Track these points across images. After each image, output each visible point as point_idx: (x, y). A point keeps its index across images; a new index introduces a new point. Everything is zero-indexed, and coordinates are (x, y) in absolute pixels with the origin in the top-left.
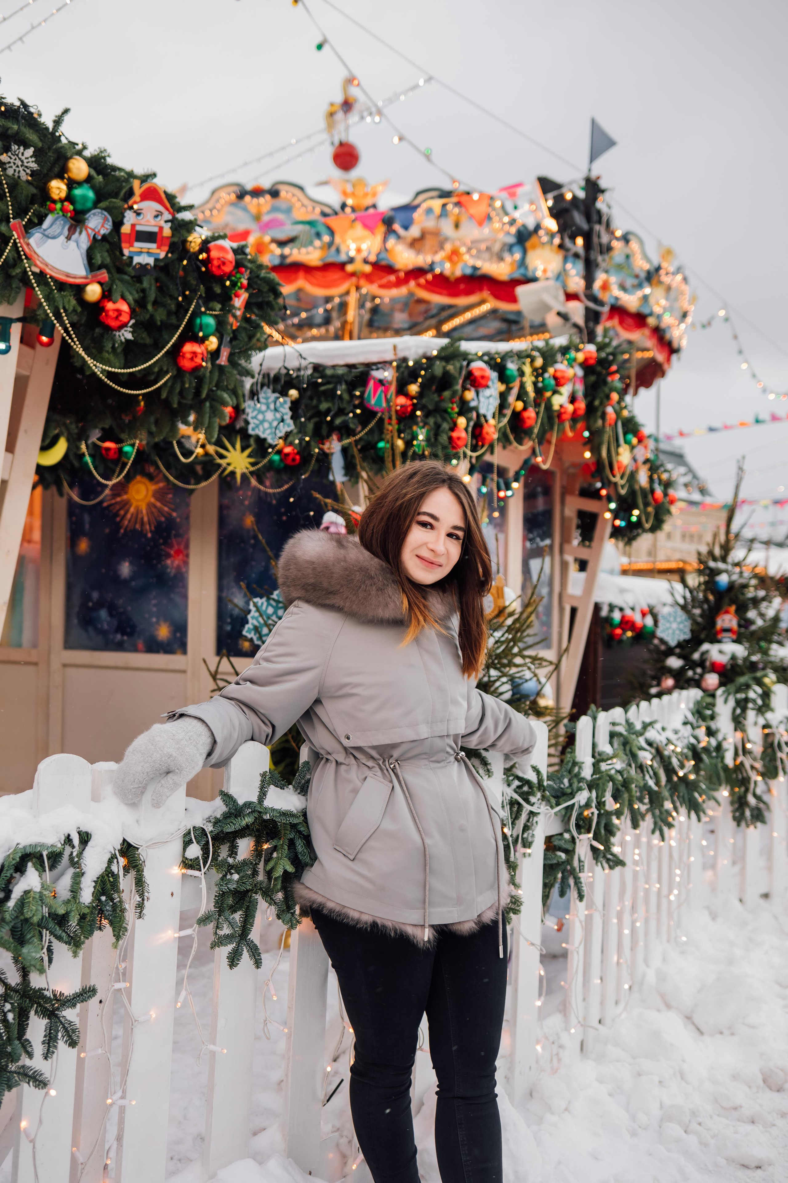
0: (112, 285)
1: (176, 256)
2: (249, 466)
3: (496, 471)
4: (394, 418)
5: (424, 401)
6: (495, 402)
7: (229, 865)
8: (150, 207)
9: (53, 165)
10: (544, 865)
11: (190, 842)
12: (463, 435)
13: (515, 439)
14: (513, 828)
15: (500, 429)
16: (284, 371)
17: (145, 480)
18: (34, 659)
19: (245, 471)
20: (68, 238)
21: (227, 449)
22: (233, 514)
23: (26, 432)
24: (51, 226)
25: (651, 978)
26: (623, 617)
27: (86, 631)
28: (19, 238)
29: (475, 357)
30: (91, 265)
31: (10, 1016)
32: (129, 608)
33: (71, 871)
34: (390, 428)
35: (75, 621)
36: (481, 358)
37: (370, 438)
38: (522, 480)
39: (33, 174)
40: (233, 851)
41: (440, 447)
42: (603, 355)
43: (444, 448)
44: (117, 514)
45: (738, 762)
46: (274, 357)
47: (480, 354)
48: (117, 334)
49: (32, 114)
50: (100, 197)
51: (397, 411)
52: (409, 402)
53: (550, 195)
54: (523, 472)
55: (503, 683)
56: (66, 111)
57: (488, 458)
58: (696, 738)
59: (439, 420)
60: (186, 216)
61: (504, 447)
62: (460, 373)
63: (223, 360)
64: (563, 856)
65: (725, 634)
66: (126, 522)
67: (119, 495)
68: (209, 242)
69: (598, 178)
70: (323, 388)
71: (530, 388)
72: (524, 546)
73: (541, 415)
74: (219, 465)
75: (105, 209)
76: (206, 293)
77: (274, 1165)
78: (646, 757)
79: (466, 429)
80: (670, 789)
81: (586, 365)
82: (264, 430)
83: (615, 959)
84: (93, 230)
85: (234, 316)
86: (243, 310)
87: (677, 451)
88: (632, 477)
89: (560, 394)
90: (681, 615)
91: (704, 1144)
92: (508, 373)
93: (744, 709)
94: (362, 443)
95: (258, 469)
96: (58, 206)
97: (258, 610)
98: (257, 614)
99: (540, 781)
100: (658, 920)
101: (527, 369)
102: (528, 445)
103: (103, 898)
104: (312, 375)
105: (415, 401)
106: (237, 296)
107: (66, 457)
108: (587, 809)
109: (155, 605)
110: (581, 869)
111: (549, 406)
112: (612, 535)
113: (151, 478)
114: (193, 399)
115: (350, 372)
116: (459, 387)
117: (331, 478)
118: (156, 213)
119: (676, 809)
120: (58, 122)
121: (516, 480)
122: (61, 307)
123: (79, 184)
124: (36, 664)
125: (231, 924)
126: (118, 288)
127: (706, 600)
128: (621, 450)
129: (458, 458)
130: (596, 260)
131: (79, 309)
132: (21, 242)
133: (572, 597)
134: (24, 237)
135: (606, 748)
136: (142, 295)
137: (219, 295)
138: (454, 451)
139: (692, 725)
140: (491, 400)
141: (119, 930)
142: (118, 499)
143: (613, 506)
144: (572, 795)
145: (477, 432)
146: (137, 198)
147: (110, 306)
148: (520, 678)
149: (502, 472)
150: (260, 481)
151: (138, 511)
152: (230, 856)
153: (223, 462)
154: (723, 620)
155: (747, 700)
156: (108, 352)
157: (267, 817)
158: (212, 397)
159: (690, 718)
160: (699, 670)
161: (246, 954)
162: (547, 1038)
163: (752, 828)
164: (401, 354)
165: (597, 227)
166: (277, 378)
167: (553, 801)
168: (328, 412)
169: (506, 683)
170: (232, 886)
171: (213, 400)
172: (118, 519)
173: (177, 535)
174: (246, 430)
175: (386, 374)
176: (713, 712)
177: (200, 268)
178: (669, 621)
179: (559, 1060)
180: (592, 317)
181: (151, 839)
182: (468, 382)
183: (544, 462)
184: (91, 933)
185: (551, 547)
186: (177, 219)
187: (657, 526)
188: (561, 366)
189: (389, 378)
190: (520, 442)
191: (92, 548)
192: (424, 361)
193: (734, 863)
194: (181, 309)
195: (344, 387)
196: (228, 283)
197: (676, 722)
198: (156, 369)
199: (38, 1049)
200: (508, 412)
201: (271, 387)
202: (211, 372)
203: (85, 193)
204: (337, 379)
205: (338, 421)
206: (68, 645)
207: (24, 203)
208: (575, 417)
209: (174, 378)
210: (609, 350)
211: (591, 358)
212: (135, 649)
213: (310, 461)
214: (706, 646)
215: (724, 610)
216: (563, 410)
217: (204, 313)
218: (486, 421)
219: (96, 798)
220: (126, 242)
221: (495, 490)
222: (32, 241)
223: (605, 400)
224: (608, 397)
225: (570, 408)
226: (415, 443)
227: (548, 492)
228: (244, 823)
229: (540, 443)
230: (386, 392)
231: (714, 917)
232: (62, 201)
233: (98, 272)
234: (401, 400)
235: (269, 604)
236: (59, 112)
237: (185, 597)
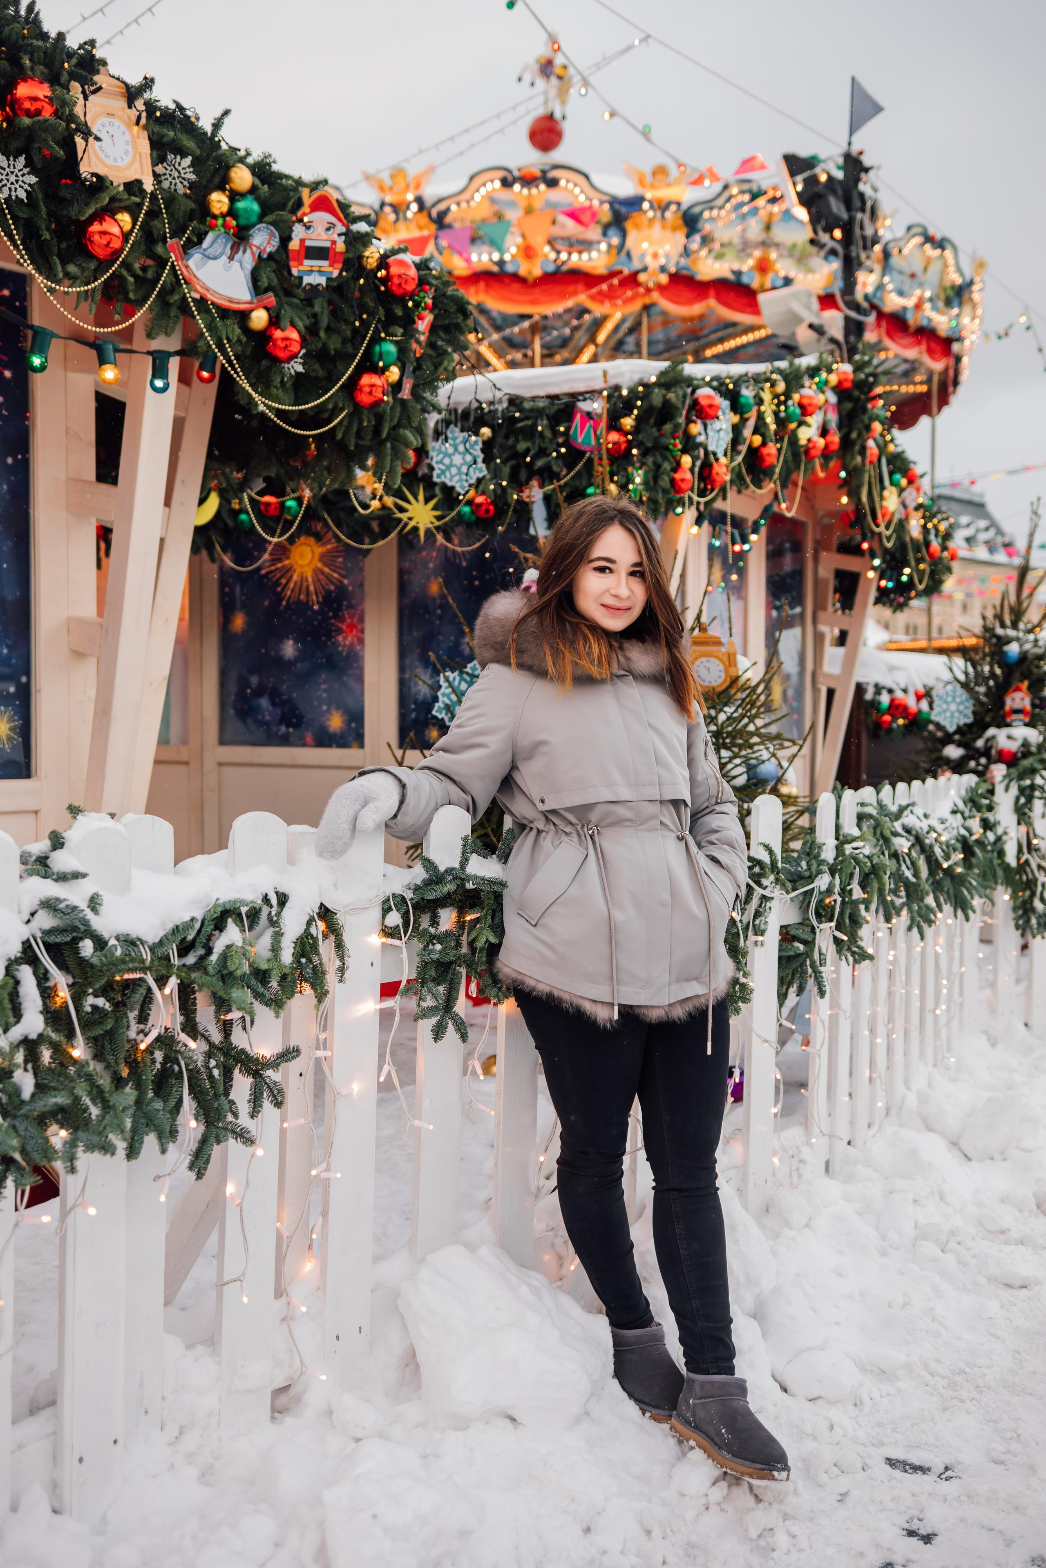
0: (280, 310)
1: (351, 274)
2: (434, 520)
3: (729, 520)
4: (605, 457)
5: (640, 437)
6: (726, 437)
7: (431, 935)
8: (321, 218)
9: (213, 176)
10: (780, 958)
11: (390, 909)
12: (688, 476)
13: (752, 481)
14: (743, 914)
15: (733, 469)
16: (475, 405)
17: (312, 540)
18: (184, 758)
19: (430, 526)
20: (231, 258)
21: (408, 502)
22: (416, 579)
23: (183, 482)
24: (212, 245)
25: (912, 1101)
26: (892, 701)
27: (245, 722)
28: (177, 260)
29: (701, 382)
30: (257, 288)
31: (216, 1072)
32: (295, 695)
33: (271, 931)
34: (601, 469)
35: (232, 712)
36: (709, 384)
37: (577, 483)
38: (763, 530)
39: (192, 186)
40: (435, 922)
41: (660, 491)
42: (862, 376)
43: (665, 491)
44: (277, 583)
45: (1022, 861)
46: (464, 389)
47: (708, 379)
48: (286, 366)
49: (189, 117)
50: (266, 209)
51: (608, 450)
52: (623, 439)
53: (799, 178)
54: (763, 522)
55: (737, 766)
56: (226, 113)
57: (719, 505)
58: (968, 829)
59: (659, 459)
60: (362, 227)
61: (739, 492)
62: (684, 402)
63: (405, 393)
64: (801, 947)
65: (1014, 717)
66: (289, 593)
67: (279, 560)
68: (389, 257)
69: (861, 153)
70: (520, 425)
71: (769, 419)
72: (768, 616)
73: (783, 452)
74: (400, 520)
75: (272, 223)
76: (385, 316)
77: (484, 1252)
78: (903, 844)
79: (692, 470)
80: (933, 883)
81: (840, 390)
82: (452, 476)
83: (867, 1074)
84: (258, 248)
85: (418, 342)
86: (427, 334)
87: (976, 499)
88: (902, 526)
89: (809, 426)
90: (962, 694)
91: (963, 1263)
92: (742, 400)
93: (1030, 799)
94: (568, 489)
95: (445, 524)
96: (220, 222)
97: (451, 685)
98: (450, 690)
99: (774, 863)
100: (922, 1040)
101: (767, 396)
102: (770, 486)
103: (303, 960)
104: (507, 408)
105: (630, 437)
106: (421, 318)
107: (218, 515)
108: (829, 896)
109: (325, 691)
110: (823, 963)
111: (794, 440)
112: (877, 601)
113: (319, 538)
114: (372, 440)
115: (552, 404)
116: (681, 420)
117: (532, 531)
118: (328, 225)
119: (939, 906)
120: (217, 125)
121: (755, 531)
122: (224, 337)
123: (242, 195)
124: (186, 763)
125: (435, 996)
126: (287, 313)
127: (993, 675)
128: (886, 493)
129: (683, 506)
130: (858, 257)
131: (244, 339)
132: (179, 265)
133: (829, 676)
134: (182, 259)
135: (850, 828)
136: (313, 320)
137: (401, 317)
138: (678, 496)
139: (962, 814)
140: (722, 433)
141: (321, 994)
142: (279, 565)
143: (877, 562)
144: (811, 879)
145: (706, 473)
146: (306, 209)
147: (278, 334)
148: (756, 758)
149: (737, 522)
150: (448, 539)
151: (303, 579)
152: (432, 925)
153: (404, 516)
154: (1013, 699)
155: (1033, 787)
156: (276, 387)
157: (470, 886)
158: (395, 437)
159: (961, 805)
160: (983, 761)
161: (451, 1028)
162: (785, 1150)
163: (1039, 937)
164: (612, 382)
165: (859, 216)
166: (466, 414)
167: (789, 885)
168: (527, 452)
169: (739, 765)
170: (435, 957)
171: (395, 440)
172: (279, 589)
173: (350, 606)
174: (431, 477)
175: (596, 405)
176: (991, 801)
177: (378, 288)
178: (946, 702)
179: (800, 1176)
180: (854, 328)
181: (349, 905)
182: (694, 413)
183: (789, 509)
184: (292, 994)
185: (802, 615)
186: (351, 231)
187: (934, 587)
188: (809, 391)
189: (599, 411)
190: (758, 484)
191: (250, 624)
192: (641, 389)
193: (1018, 981)
194: (358, 335)
195: (545, 422)
196: (410, 304)
197: (943, 809)
198: (330, 406)
199: (243, 1107)
200: (743, 448)
201: (459, 425)
202: (392, 408)
203: (249, 206)
204: (538, 413)
205: (540, 463)
206: (222, 742)
207: (181, 220)
208: (826, 454)
209: (350, 415)
210: (868, 370)
211: (846, 380)
212: (302, 743)
213: (507, 511)
214: (991, 731)
215: (1013, 687)
216: (811, 445)
217: (384, 339)
218: (717, 460)
219: (291, 861)
220: (294, 260)
221: (730, 542)
222: (191, 263)
223: (864, 432)
224: (868, 428)
225: (821, 442)
226: (631, 487)
227: (798, 548)
228: (445, 890)
229: (784, 486)
230: (595, 428)
231: (993, 1044)
232: (223, 216)
233: (265, 296)
234: (614, 436)
235: (462, 679)
236: (218, 114)
237: (360, 679)
